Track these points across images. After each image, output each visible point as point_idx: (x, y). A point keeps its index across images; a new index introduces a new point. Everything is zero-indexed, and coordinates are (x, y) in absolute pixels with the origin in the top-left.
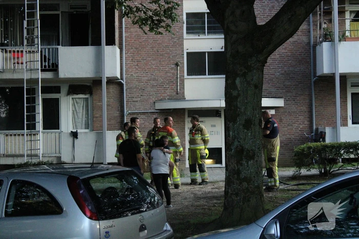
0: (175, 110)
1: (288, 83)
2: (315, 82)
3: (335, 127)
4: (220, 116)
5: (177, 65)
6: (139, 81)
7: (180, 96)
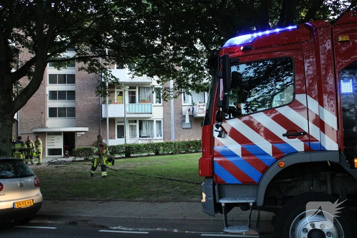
0: (41, 132)
1: (90, 121)
2: (102, 121)
3: (106, 140)
4: (61, 135)
5: (42, 113)
6: (26, 120)
7: (44, 126)
